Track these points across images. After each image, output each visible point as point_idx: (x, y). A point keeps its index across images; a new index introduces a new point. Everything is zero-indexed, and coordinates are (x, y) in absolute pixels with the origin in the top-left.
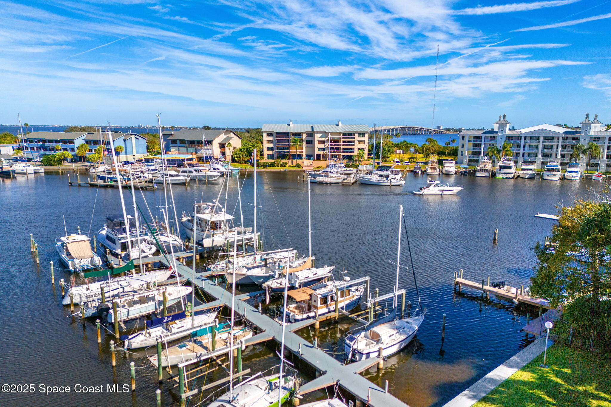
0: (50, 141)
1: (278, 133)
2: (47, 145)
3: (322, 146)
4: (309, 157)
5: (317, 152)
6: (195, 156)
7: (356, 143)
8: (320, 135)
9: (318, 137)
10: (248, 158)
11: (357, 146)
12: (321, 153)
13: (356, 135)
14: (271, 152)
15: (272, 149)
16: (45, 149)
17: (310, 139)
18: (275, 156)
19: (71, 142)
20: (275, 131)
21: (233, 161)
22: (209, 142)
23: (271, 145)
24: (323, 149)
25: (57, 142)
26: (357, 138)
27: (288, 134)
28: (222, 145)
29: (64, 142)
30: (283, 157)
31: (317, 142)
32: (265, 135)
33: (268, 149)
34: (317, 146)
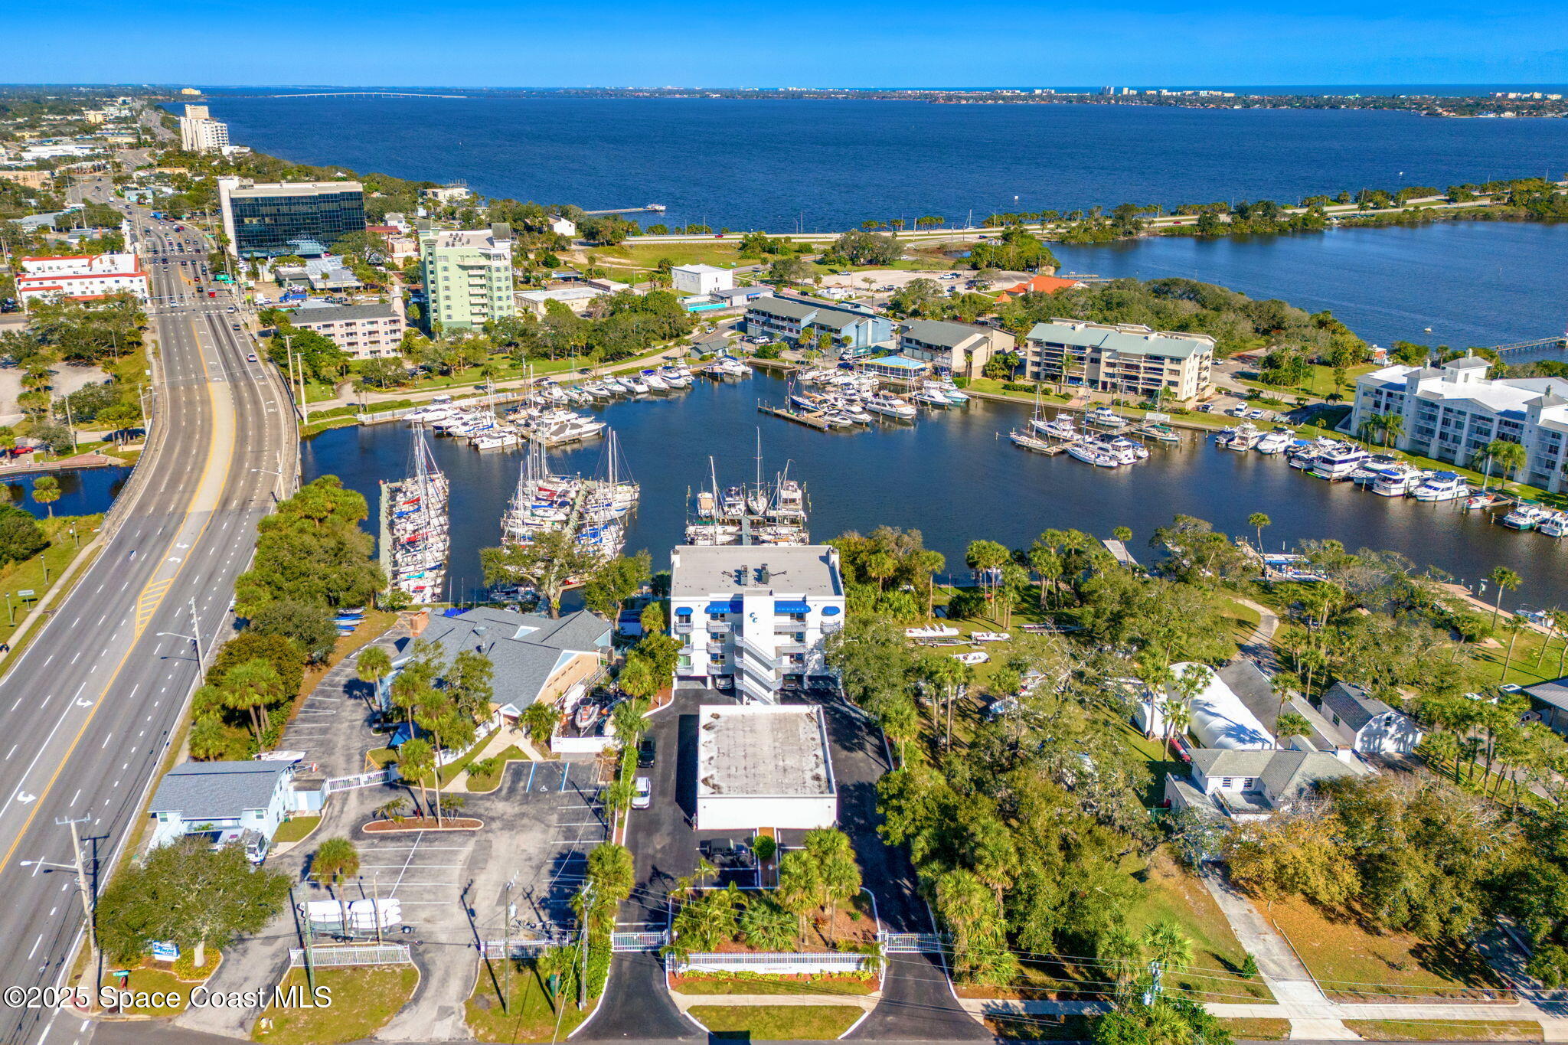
0: (777, 318)
1: (1048, 344)
2: (773, 321)
3: (1110, 370)
4: (1093, 383)
5: (1102, 378)
6: (929, 365)
7: (1166, 372)
8: (1108, 354)
9: (1105, 357)
10: (1006, 372)
11: (1166, 377)
12: (1109, 380)
13: (1167, 361)
14: (1035, 369)
15: (1038, 364)
16: (771, 326)
17: (1095, 356)
18: (1042, 376)
19: (798, 321)
20: (1045, 340)
21: (984, 374)
22: (948, 349)
23: (1037, 359)
24: (1112, 376)
25: (783, 319)
26: (1167, 365)
27: (1062, 346)
28: (968, 353)
29: (791, 320)
30: (1054, 378)
31: (1103, 364)
32: (1030, 343)
33: (1035, 364)
34: (1104, 369)
